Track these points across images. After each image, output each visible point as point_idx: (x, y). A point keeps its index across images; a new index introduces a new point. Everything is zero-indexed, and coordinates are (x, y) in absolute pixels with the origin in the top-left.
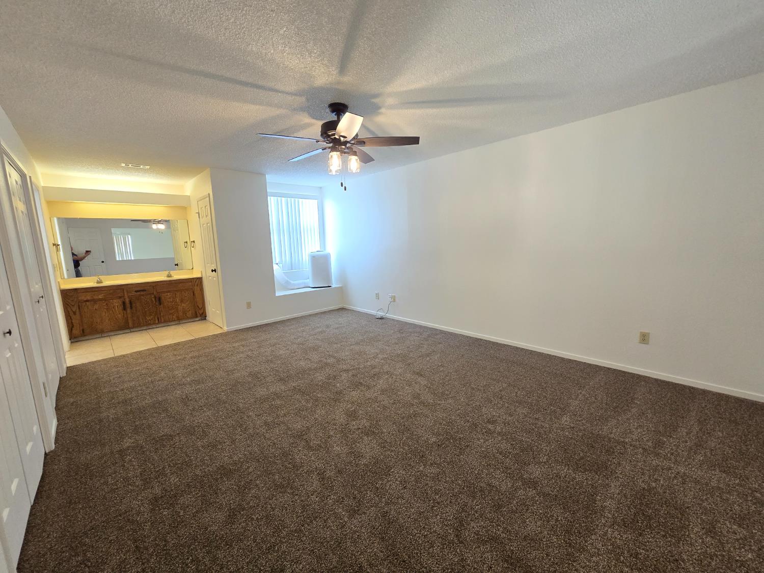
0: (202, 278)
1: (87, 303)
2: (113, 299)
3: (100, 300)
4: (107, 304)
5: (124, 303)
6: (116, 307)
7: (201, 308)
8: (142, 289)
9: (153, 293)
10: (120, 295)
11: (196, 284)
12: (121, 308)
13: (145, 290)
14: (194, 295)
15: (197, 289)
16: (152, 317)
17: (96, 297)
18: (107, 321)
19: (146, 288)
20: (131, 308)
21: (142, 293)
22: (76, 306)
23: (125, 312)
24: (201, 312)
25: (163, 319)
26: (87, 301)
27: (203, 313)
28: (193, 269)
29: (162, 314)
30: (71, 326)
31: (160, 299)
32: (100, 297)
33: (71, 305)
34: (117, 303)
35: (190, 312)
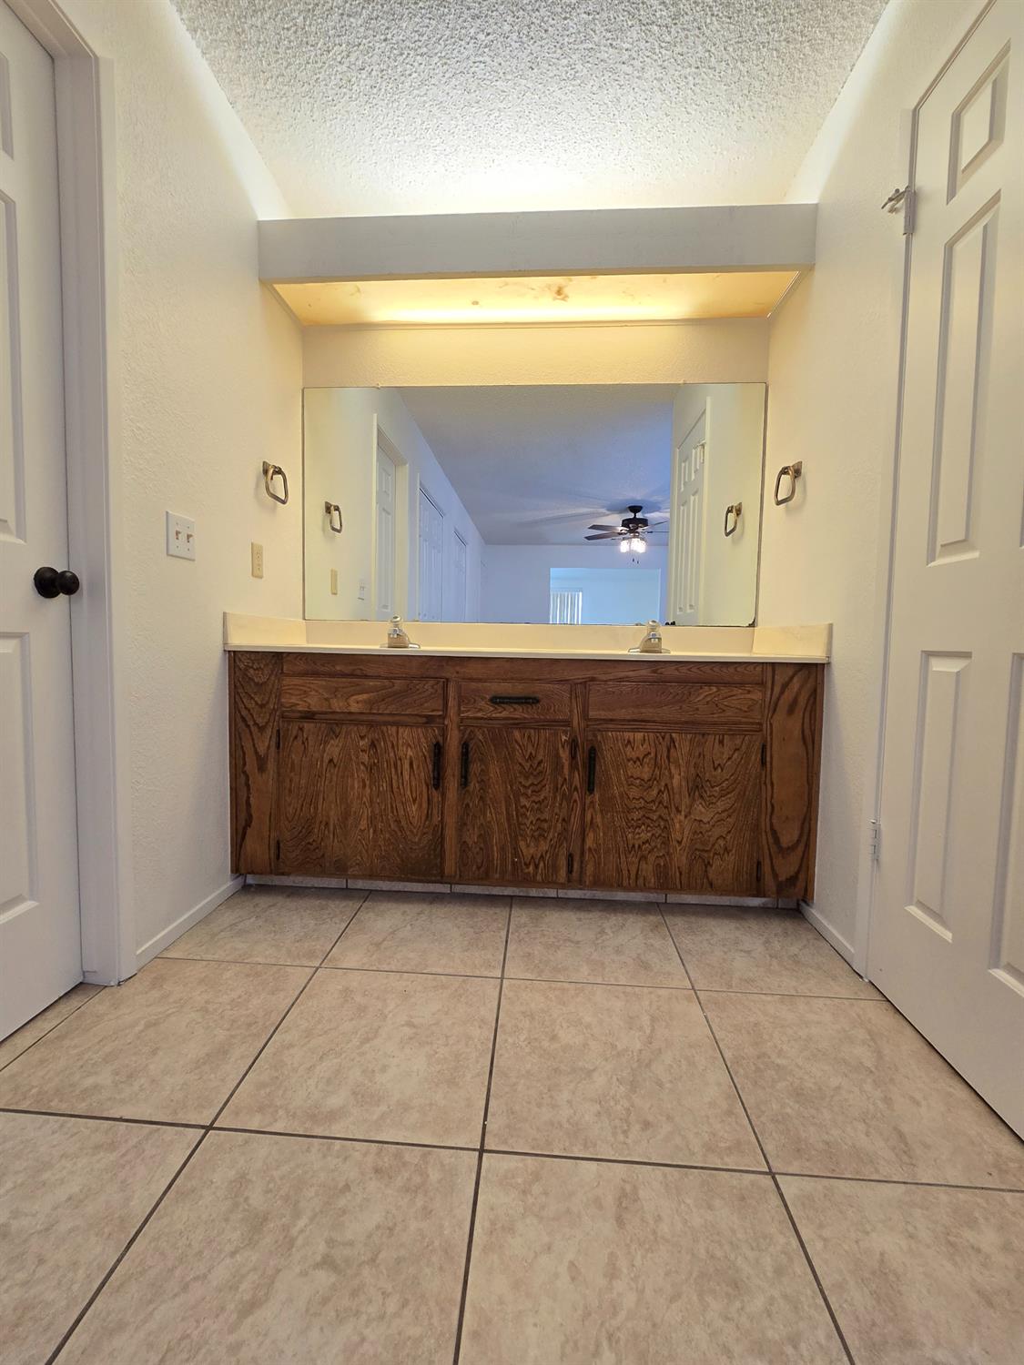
0: (829, 663)
1: (308, 726)
2: (397, 724)
3: (351, 719)
4: (373, 745)
5: (438, 751)
6: (407, 766)
7: (793, 848)
8: (518, 689)
9: (568, 723)
10: (428, 709)
11: (788, 696)
12: (425, 771)
13: (536, 701)
14: (763, 763)
15: (786, 726)
16: (544, 846)
17: (337, 705)
18: (363, 824)
19: (537, 689)
20: (464, 780)
21: (519, 712)
22: (269, 732)
23: (436, 795)
24: (786, 868)
25: (590, 869)
26: (309, 716)
27: (792, 880)
28: (752, 625)
29: (589, 843)
30: (243, 816)
31: (593, 756)
32: (354, 708)
33: (256, 724)
34: (410, 746)
35: (731, 858)
